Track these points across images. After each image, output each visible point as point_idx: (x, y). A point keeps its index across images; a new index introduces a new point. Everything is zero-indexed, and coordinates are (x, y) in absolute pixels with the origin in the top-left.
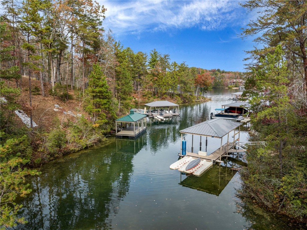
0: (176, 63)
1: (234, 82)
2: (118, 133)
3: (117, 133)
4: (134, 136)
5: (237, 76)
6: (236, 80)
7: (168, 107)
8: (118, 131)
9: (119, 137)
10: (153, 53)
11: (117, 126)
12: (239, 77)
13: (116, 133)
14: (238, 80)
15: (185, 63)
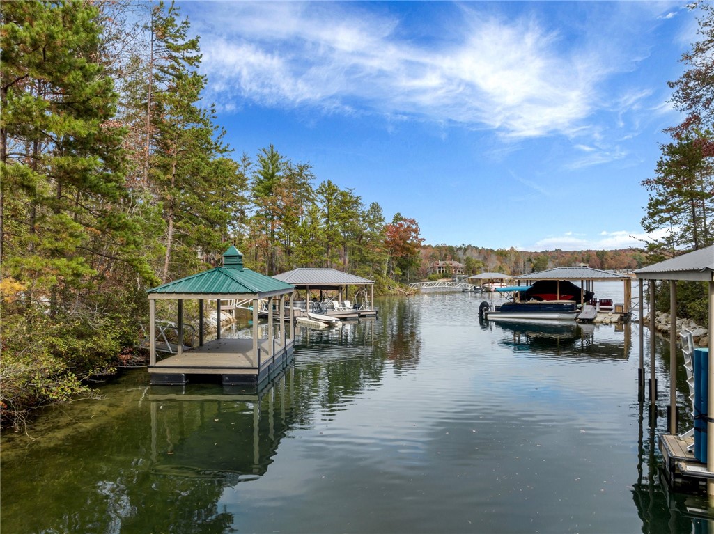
0: (333, 183)
1: (439, 267)
2: (159, 364)
3: (158, 360)
4: (255, 372)
5: (446, 255)
6: (443, 262)
7: (337, 288)
8: (162, 355)
9: (169, 382)
10: (265, 157)
11: (158, 331)
12: (449, 256)
13: (153, 362)
14: (447, 262)
15: (353, 191)
